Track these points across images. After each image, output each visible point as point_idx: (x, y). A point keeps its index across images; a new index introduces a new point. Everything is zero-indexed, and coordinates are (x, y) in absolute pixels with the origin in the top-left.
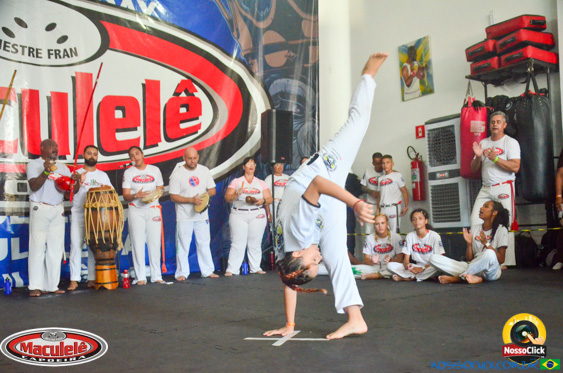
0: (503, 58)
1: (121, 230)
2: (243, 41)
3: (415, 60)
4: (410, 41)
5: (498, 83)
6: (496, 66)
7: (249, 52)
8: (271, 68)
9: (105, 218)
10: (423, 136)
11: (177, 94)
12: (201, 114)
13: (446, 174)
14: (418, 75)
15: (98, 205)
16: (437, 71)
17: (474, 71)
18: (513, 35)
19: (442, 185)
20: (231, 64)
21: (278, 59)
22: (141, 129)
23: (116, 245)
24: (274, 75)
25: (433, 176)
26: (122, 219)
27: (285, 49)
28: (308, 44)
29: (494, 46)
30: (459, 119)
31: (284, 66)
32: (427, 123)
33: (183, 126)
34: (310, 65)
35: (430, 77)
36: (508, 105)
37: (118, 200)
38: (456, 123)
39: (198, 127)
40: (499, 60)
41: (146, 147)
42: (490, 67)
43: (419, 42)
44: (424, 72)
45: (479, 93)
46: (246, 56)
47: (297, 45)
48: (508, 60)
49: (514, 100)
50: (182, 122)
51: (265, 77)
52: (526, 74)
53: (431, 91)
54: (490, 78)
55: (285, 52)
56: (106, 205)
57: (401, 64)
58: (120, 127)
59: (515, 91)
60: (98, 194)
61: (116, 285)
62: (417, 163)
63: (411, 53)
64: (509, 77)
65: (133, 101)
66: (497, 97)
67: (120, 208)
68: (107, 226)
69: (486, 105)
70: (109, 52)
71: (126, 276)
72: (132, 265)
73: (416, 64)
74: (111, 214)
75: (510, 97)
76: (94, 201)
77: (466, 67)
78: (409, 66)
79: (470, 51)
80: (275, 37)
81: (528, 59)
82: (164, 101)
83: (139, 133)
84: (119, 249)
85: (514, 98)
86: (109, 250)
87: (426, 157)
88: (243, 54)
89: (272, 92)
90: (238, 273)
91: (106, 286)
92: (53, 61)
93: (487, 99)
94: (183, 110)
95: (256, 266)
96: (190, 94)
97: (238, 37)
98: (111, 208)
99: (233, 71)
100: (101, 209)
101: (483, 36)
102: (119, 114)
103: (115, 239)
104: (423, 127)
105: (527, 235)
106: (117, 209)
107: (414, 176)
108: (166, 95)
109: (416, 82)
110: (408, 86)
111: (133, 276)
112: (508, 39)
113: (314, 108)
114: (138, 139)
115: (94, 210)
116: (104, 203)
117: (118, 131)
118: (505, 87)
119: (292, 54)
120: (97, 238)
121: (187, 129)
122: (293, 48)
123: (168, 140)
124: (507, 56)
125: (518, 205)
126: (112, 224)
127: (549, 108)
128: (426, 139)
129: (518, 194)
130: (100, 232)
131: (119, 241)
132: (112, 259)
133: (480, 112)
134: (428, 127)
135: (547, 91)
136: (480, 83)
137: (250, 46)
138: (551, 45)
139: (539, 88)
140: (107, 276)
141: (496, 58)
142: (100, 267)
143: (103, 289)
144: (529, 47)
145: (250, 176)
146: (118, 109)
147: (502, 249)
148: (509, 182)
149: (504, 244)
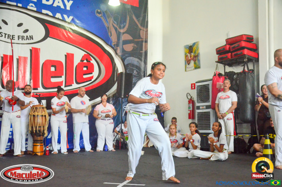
0: (233, 54)
1: (47, 127)
2: (113, 38)
3: (192, 52)
4: (190, 43)
5: (230, 65)
6: (230, 57)
7: (116, 43)
8: (125, 51)
9: (39, 120)
10: (195, 88)
11: (82, 61)
12: (93, 71)
13: (205, 107)
14: (193, 59)
15: (36, 114)
16: (202, 58)
17: (219, 59)
18: (238, 43)
19: (202, 112)
21: (129, 48)
22: (63, 77)
23: (44, 134)
24: (127, 55)
25: (198, 108)
27: (130, 43)
28: (143, 41)
29: (229, 48)
30: (211, 81)
31: (132, 51)
32: (196, 83)
33: (85, 77)
34: (143, 52)
35: (199, 61)
36: (235, 76)
37: (47, 112)
38: (210, 83)
39: (92, 77)
40: (231, 55)
41: (65, 86)
42: (227, 58)
43: (194, 44)
44: (196, 58)
45: (221, 69)
46: (114, 45)
49: (238, 74)
50: (84, 75)
51: (123, 55)
52: (244, 62)
53: (199, 67)
54: (227, 63)
55: (132, 44)
56: (40, 114)
57: (186, 54)
58: (53, 75)
59: (238, 69)
60: (36, 108)
61: (42, 154)
62: (191, 101)
63: (190, 49)
64: (236, 63)
65: (60, 63)
66: (230, 72)
67: (47, 116)
68: (40, 124)
69: (225, 75)
70: (49, 39)
71: (48, 149)
73: (192, 54)
74: (42, 119)
75: (236, 72)
76: (34, 112)
77: (216, 57)
78: (189, 55)
79: (218, 49)
80: (128, 37)
81: (245, 55)
82: (76, 64)
84: (45, 136)
85: (238, 73)
86: (40, 136)
87: (195, 98)
89: (126, 63)
90: (102, 150)
91: (38, 154)
92: (20, 41)
93: (225, 73)
94: (85, 69)
95: (111, 147)
96: (88, 61)
97: (111, 36)
98: (42, 116)
99: (108, 52)
100: (37, 116)
101: (225, 43)
102: (53, 69)
103: (44, 131)
105: (242, 138)
106: (45, 116)
107: (189, 107)
108: (77, 61)
109: (192, 63)
110: (189, 64)
111: (51, 149)
112: (236, 45)
113: (144, 72)
114: (62, 82)
115: (34, 116)
116: (39, 113)
117: (52, 77)
118: (234, 67)
119: (136, 46)
120: (34, 130)
122: (136, 43)
123: (77, 83)
124: (235, 53)
125: (238, 123)
126: (42, 123)
127: (253, 79)
128: (196, 90)
129: (238, 119)
130: (36, 127)
131: (46, 132)
132: (41, 141)
133: (221, 78)
134: (197, 84)
135: (253, 71)
136: (222, 65)
137: (116, 40)
138: (255, 49)
139: (250, 69)
140: (38, 149)
141: (230, 54)
142: (35, 144)
143: (36, 155)
144: (246, 49)
145: (105, 103)
146: (52, 66)
147: (222, 145)
148: (232, 112)
149: (222, 143)
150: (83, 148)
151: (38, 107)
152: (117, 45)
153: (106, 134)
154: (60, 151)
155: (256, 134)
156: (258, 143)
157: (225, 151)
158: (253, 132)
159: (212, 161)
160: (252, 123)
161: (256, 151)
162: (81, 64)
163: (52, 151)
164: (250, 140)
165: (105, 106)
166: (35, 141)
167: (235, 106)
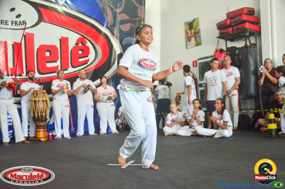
0: (234, 28)
1: (48, 112)
2: (109, 18)
3: (192, 29)
4: (190, 19)
5: (232, 40)
6: (231, 32)
7: (112, 24)
8: (123, 32)
9: (41, 106)
10: (196, 66)
11: (77, 44)
12: (89, 54)
14: (194, 36)
15: (37, 99)
16: (203, 34)
17: (221, 34)
18: (239, 17)
20: (104, 30)
21: (126, 28)
22: (59, 61)
23: (46, 119)
24: (124, 35)
25: (201, 85)
26: (49, 106)
27: (127, 23)
28: (141, 20)
29: (230, 22)
31: (130, 30)
32: (198, 60)
33: (80, 60)
35: (200, 37)
36: (237, 51)
37: (48, 97)
39: (88, 60)
42: (228, 33)
43: (194, 20)
44: (197, 34)
45: (223, 45)
46: (111, 26)
47: (135, 21)
48: (236, 29)
49: (240, 49)
50: (80, 58)
51: (120, 36)
52: (245, 36)
53: (200, 44)
54: (228, 38)
55: (130, 24)
56: (41, 99)
57: (186, 31)
59: (240, 44)
60: (37, 94)
61: (46, 139)
63: (191, 25)
64: (237, 37)
65: (55, 47)
66: (232, 47)
67: (48, 101)
68: (41, 110)
69: (226, 51)
70: (42, 23)
71: (51, 134)
72: (54, 129)
73: (193, 31)
74: (44, 104)
75: (238, 47)
76: (35, 97)
77: (217, 33)
78: (189, 32)
79: (219, 25)
81: (246, 29)
82: (70, 48)
83: (58, 63)
84: (48, 121)
85: (240, 48)
86: (42, 121)
87: (197, 76)
88: (109, 25)
90: (106, 132)
91: (41, 139)
92: (14, 26)
93: (227, 48)
94: (80, 52)
95: (114, 130)
96: (84, 44)
97: (107, 16)
98: (43, 101)
99: (104, 33)
100: (38, 101)
101: (225, 17)
102: (48, 54)
103: (46, 116)
104: (196, 62)
106: (46, 101)
108: (71, 45)
109: (193, 39)
110: (189, 41)
111: (54, 134)
112: (237, 19)
114: (58, 66)
115: (35, 101)
117: (48, 62)
118: (236, 42)
119: (133, 25)
120: (36, 115)
121: (82, 62)
122: (134, 22)
123: (73, 67)
124: (236, 27)
125: (241, 99)
126: (44, 108)
127: (256, 53)
128: (198, 67)
129: (241, 94)
130: (38, 112)
131: (48, 117)
132: (44, 126)
133: (223, 54)
134: (199, 62)
135: (255, 45)
136: (223, 40)
137: (113, 21)
138: (257, 22)
139: (252, 43)
140: (42, 134)
141: (231, 28)
142: (38, 130)
143: (40, 140)
144: (247, 23)
145: (105, 85)
146: (47, 51)
147: (225, 123)
148: (236, 89)
149: (226, 120)
150: (86, 132)
151: (39, 92)
152: (114, 26)
153: (108, 117)
154: (63, 136)
155: (261, 110)
156: (263, 117)
157: (229, 128)
158: (258, 107)
159: (216, 138)
160: (256, 98)
161: (260, 126)
162: (76, 48)
163: (55, 136)
164: (254, 115)
165: (105, 88)
166: (38, 127)
167: (239, 82)
